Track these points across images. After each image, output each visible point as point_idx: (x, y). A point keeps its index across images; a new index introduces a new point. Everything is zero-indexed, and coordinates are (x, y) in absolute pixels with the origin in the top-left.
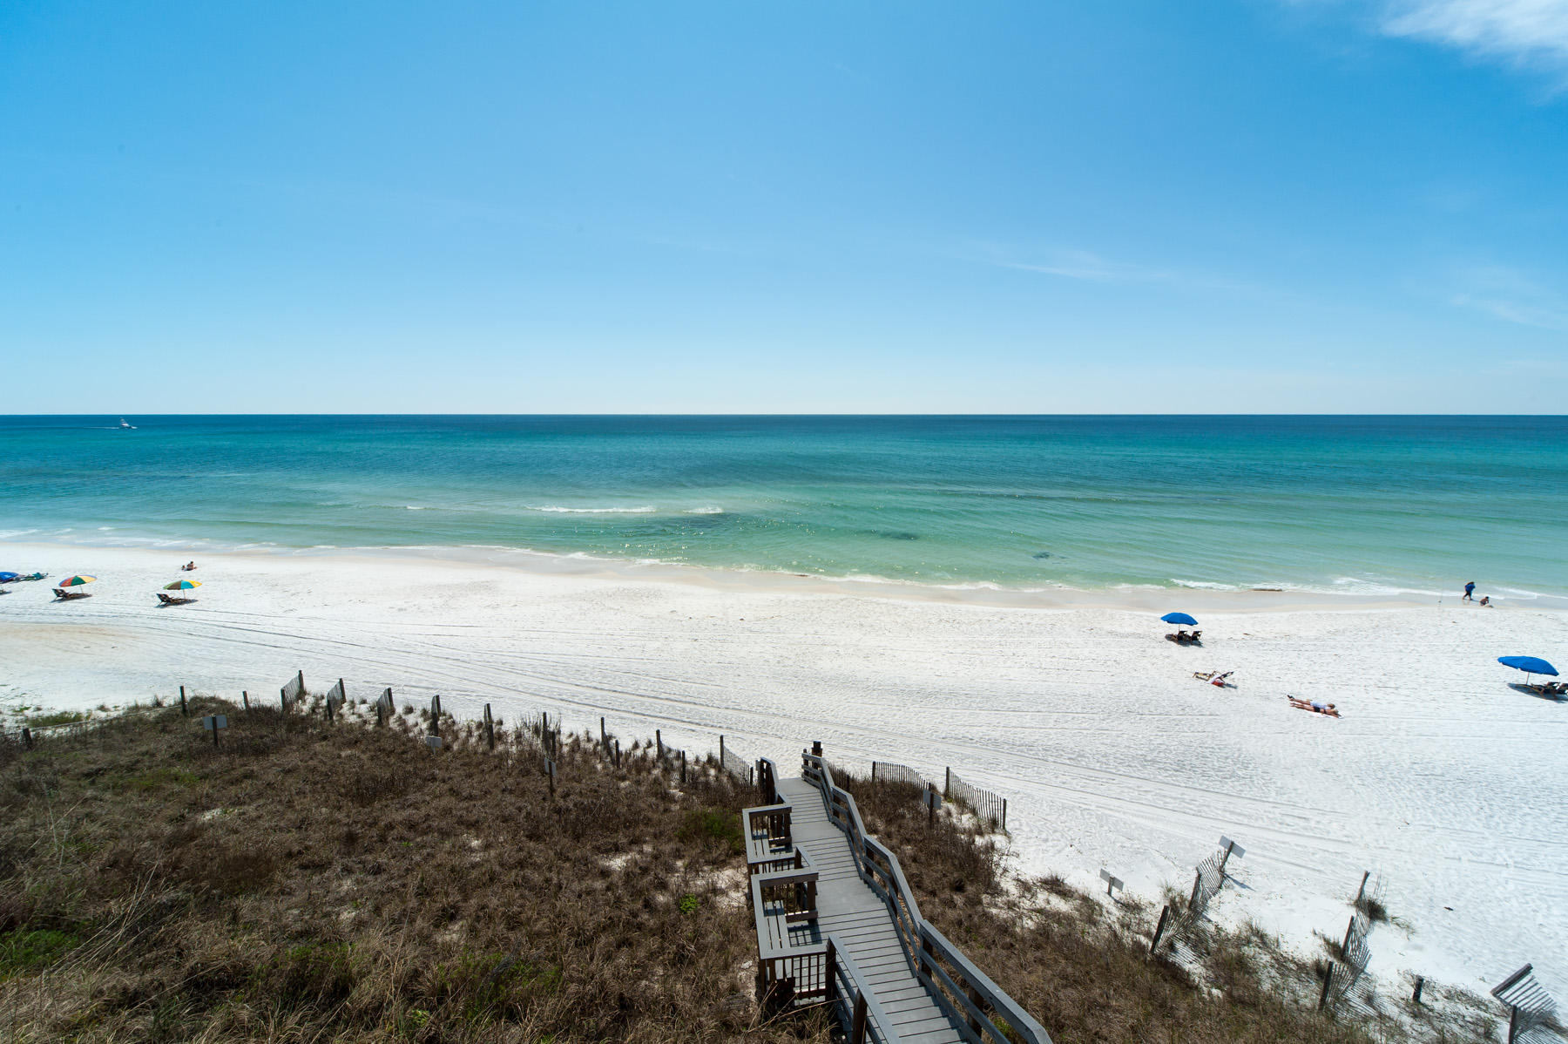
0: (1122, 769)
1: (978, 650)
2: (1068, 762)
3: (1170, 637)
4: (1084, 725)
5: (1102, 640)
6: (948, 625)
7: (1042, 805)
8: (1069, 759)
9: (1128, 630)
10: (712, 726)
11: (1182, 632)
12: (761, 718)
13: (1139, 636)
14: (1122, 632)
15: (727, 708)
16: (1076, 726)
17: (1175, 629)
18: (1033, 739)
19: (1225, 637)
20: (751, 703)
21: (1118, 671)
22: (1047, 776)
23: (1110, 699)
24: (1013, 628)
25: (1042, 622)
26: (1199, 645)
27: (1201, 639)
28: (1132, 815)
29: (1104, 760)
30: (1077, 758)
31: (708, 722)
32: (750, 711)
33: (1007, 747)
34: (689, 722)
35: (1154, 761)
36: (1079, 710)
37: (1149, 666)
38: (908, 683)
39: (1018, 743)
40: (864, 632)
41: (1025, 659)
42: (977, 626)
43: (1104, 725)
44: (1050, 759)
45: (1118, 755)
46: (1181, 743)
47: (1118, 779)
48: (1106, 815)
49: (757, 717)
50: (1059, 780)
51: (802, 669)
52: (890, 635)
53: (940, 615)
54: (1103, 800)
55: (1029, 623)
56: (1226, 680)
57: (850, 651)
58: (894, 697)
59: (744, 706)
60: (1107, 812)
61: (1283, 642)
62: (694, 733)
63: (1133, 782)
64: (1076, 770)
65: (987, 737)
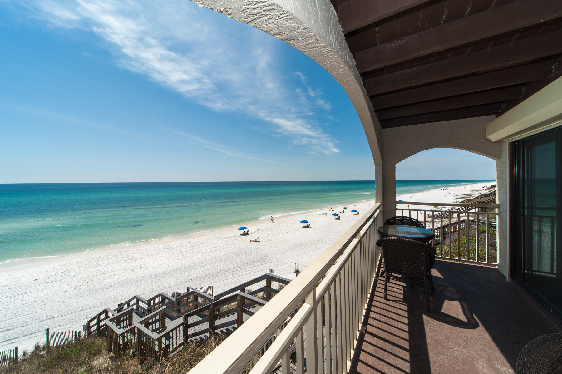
0: (241, 269)
1: (184, 254)
2: (225, 273)
3: (241, 235)
4: (226, 262)
5: (224, 240)
6: (168, 250)
7: (222, 287)
8: (225, 272)
9: (230, 236)
10: (31, 334)
11: (244, 232)
12: (73, 315)
13: (233, 236)
14: (228, 236)
15: (42, 321)
16: (224, 263)
17: (242, 232)
18: (212, 271)
19: (254, 231)
20: (61, 312)
21: (231, 246)
22: (220, 279)
23: (231, 253)
24: (194, 244)
25: (203, 240)
26: (249, 234)
27: (249, 233)
28: (247, 277)
29: (235, 268)
30: (228, 271)
31: (26, 333)
32: (62, 316)
33: (205, 277)
34: (6, 341)
35: (248, 263)
36: (224, 259)
37: (239, 243)
38: (157, 273)
39: (208, 274)
40: (128, 262)
41: (202, 252)
42: (181, 247)
43: (232, 260)
44: (220, 274)
45: (238, 266)
46: (252, 257)
47: (240, 271)
48: (241, 281)
49: (69, 316)
50: (224, 279)
51: (94, 287)
52: (142, 260)
53: (164, 247)
54: (238, 278)
55: (199, 242)
56: (257, 240)
57: (123, 271)
58: (153, 279)
59: (56, 315)
60: (241, 280)
61: (266, 229)
62: (13, 344)
63: (244, 270)
64: (228, 274)
65: (197, 277)
